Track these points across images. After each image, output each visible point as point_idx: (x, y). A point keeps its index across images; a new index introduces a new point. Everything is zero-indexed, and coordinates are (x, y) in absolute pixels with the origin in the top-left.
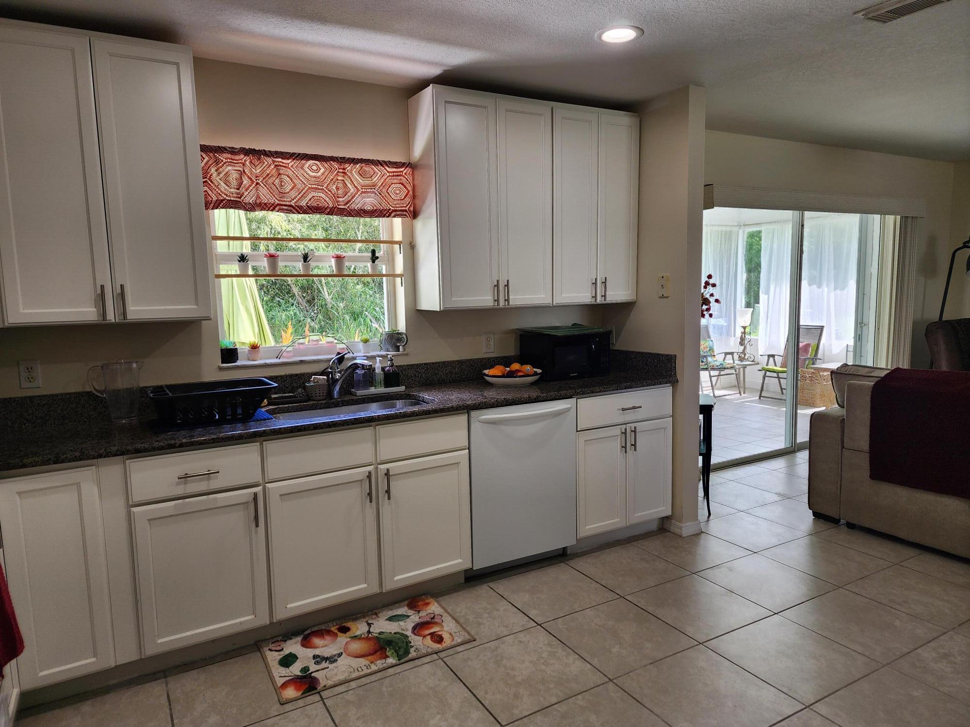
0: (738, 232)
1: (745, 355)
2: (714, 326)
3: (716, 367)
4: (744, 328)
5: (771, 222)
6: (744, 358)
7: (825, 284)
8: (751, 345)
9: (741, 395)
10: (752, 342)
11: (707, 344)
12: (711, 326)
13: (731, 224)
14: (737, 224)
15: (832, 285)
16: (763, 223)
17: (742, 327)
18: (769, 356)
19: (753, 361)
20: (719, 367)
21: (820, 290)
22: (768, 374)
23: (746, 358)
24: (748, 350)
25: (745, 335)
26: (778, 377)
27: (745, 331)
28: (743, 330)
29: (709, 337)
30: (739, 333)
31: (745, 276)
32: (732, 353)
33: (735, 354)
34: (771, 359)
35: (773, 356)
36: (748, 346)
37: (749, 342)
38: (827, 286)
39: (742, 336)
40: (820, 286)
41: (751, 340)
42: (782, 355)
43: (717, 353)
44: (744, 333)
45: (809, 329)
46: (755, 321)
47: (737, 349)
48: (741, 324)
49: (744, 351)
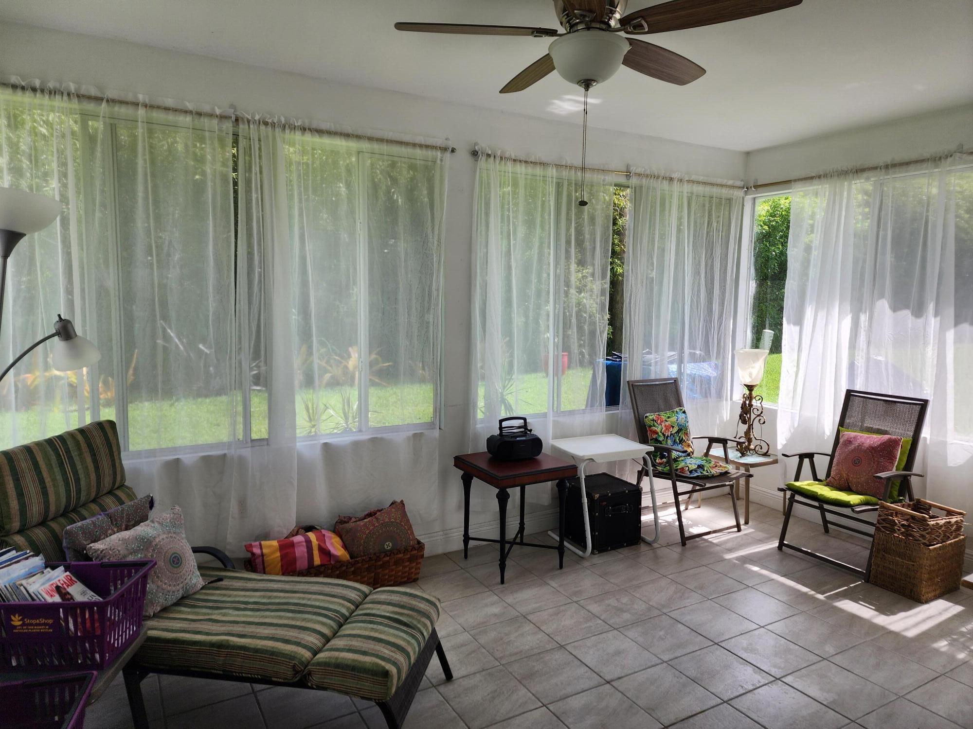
0: (743, 198)
1: (750, 441)
2: (693, 379)
3: (688, 474)
4: (750, 388)
5: (812, 178)
6: (748, 448)
7: (931, 307)
8: (762, 422)
9: (739, 530)
10: (765, 417)
11: (674, 419)
12: (685, 377)
13: (730, 182)
14: (739, 183)
15: (950, 312)
16: (795, 181)
17: (745, 385)
18: (802, 457)
19: (766, 455)
20: (696, 475)
21: (920, 321)
22: (798, 498)
23: (752, 447)
24: (756, 432)
25: (750, 401)
26: (823, 511)
27: (750, 394)
28: (747, 392)
29: (680, 404)
30: (738, 395)
31: (753, 285)
32: (723, 442)
33: (730, 444)
34: (806, 461)
35: (810, 456)
36: (756, 425)
37: (758, 416)
38: (936, 314)
39: (744, 403)
40: (919, 311)
41: (762, 413)
42: (830, 454)
43: (693, 438)
44: (750, 397)
45: (890, 403)
46: (773, 374)
47: (734, 430)
48: (743, 377)
49: (747, 433)
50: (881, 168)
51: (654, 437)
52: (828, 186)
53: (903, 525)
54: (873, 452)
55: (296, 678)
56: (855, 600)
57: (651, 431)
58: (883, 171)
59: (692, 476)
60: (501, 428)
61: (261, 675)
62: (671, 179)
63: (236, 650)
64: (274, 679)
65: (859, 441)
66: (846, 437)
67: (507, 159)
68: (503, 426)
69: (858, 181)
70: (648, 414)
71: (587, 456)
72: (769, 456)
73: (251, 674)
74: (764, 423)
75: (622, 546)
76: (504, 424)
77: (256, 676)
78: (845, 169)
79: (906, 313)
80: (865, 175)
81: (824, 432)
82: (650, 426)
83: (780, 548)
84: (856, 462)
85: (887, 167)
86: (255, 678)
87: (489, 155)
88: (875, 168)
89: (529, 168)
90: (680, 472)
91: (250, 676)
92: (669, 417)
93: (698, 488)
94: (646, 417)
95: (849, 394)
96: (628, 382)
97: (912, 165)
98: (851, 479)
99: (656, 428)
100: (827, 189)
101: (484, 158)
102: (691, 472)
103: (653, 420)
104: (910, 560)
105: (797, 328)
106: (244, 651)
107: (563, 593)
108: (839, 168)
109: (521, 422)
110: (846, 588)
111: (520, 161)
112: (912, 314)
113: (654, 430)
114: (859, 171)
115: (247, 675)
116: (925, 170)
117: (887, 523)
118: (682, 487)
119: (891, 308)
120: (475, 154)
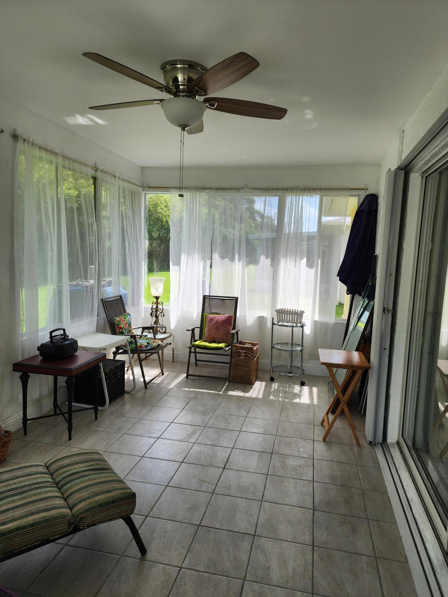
0: (140, 192)
4: (157, 298)
6: (156, 330)
7: (237, 256)
9: (163, 374)
10: (164, 313)
11: (127, 319)
13: (137, 183)
14: (140, 184)
15: (245, 259)
16: (172, 188)
17: (155, 297)
19: (165, 333)
20: (149, 348)
23: (158, 329)
24: (160, 321)
25: (157, 305)
27: (157, 301)
28: (155, 300)
29: (125, 310)
30: (149, 303)
36: (160, 317)
37: (161, 312)
38: (239, 260)
39: (154, 306)
40: (232, 259)
41: (163, 311)
42: (200, 327)
43: (133, 329)
44: (157, 303)
45: (223, 300)
46: (167, 290)
47: (150, 322)
48: (154, 293)
49: (156, 322)
50: (214, 189)
51: (121, 331)
52: (189, 193)
53: (244, 353)
54: (224, 323)
55: (70, 528)
56: (233, 390)
57: (118, 327)
58: (215, 191)
59: (147, 349)
60: (51, 337)
61: (39, 541)
62: (115, 176)
63: (14, 533)
64: (51, 539)
65: (216, 319)
66: (210, 317)
67: (36, 145)
68: (53, 335)
69: (203, 194)
70: (115, 318)
71: (103, 347)
72: (166, 333)
73: (30, 545)
74: (164, 316)
75: (118, 398)
76: (54, 334)
77: (36, 544)
78: (197, 186)
79: (227, 260)
80: (207, 191)
81: (193, 317)
82: (118, 325)
83: (187, 377)
84: (217, 328)
85: (216, 189)
86: (36, 545)
87: (25, 140)
88: (211, 189)
89: (48, 154)
90: (140, 348)
91: (30, 546)
92: (125, 319)
93: (148, 354)
94: (115, 320)
95: (205, 297)
96: (102, 300)
97: (227, 190)
98: (216, 337)
99: (121, 326)
100: (189, 195)
101: (22, 142)
102: (146, 347)
103: (119, 321)
104: (247, 367)
105: (178, 267)
106: (22, 530)
107: (111, 431)
108: (195, 186)
109: (61, 332)
110: (225, 387)
111: (43, 148)
112: (230, 260)
113: (120, 327)
114: (204, 189)
115: (27, 547)
116: (233, 193)
117: (237, 353)
118: (143, 356)
119: (220, 257)
120: (15, 137)
